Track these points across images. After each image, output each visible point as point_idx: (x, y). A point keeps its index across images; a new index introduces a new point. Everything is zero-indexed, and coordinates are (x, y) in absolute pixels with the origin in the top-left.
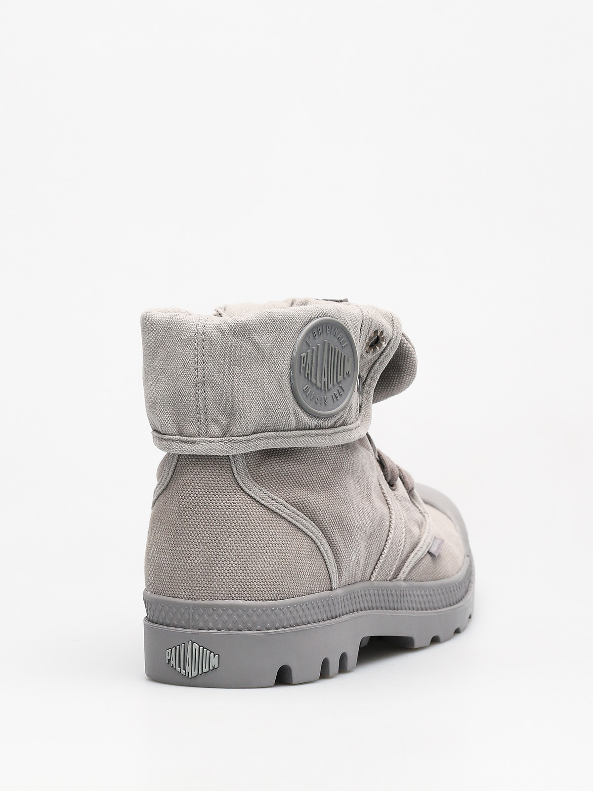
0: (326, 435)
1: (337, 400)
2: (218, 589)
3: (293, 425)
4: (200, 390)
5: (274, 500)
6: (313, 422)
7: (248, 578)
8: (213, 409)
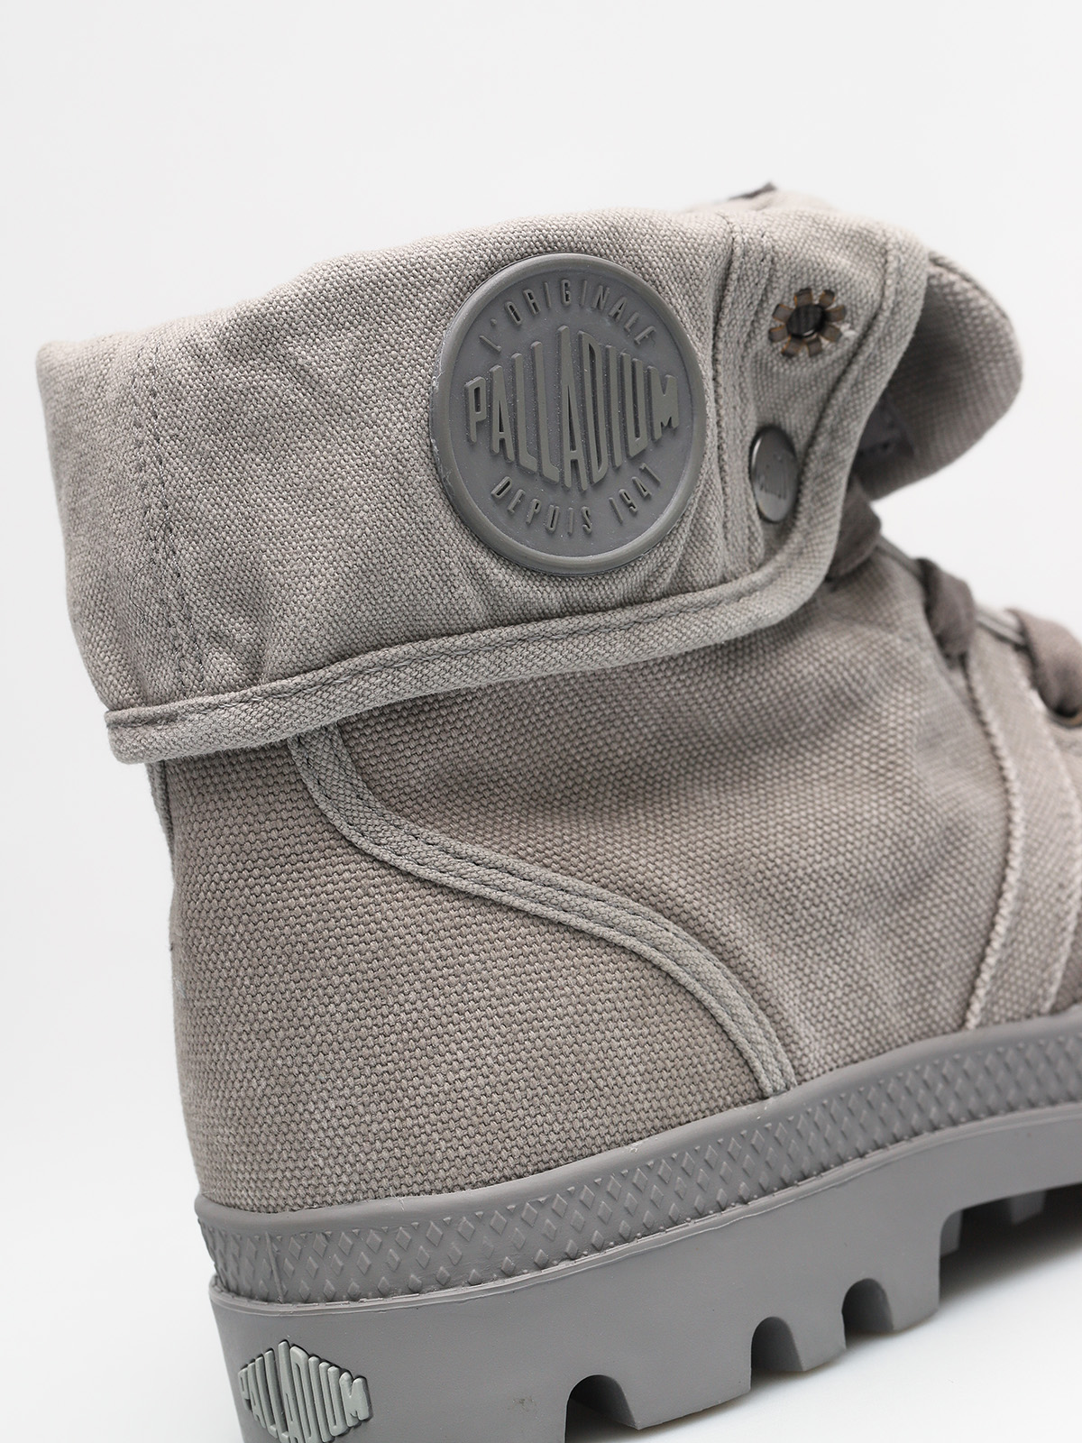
0: (609, 628)
1: (635, 514)
2: (328, 1171)
3: (477, 609)
4: (161, 550)
5: (469, 858)
6: (549, 595)
7: (409, 1122)
8: (205, 602)
